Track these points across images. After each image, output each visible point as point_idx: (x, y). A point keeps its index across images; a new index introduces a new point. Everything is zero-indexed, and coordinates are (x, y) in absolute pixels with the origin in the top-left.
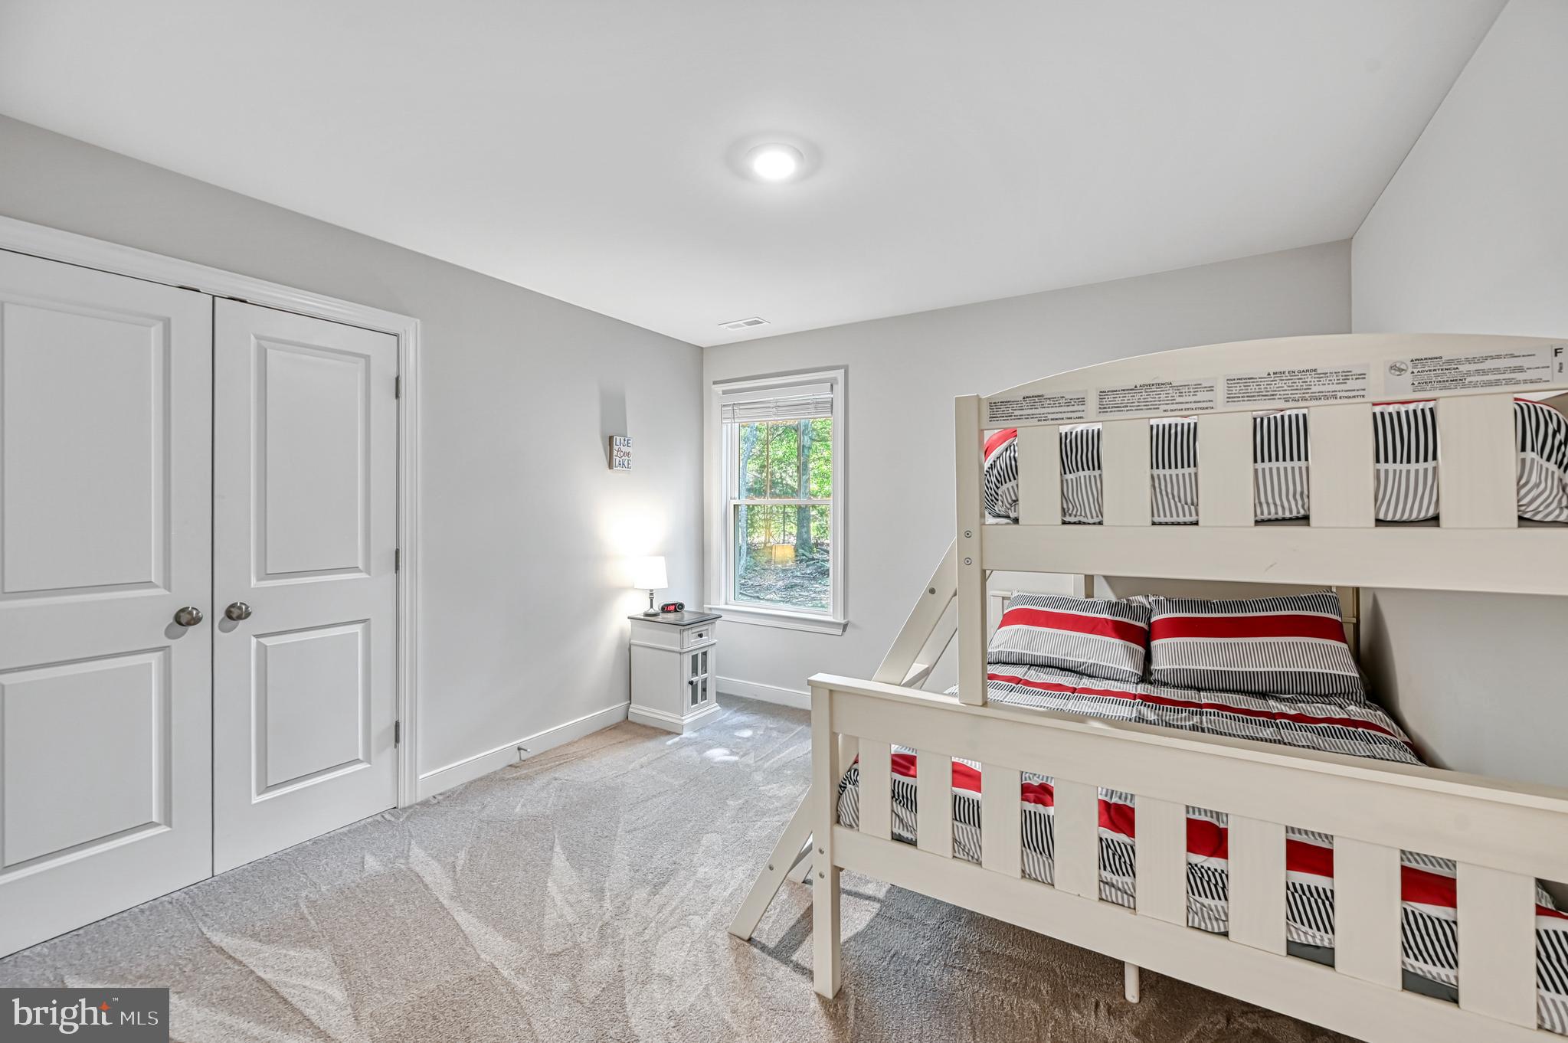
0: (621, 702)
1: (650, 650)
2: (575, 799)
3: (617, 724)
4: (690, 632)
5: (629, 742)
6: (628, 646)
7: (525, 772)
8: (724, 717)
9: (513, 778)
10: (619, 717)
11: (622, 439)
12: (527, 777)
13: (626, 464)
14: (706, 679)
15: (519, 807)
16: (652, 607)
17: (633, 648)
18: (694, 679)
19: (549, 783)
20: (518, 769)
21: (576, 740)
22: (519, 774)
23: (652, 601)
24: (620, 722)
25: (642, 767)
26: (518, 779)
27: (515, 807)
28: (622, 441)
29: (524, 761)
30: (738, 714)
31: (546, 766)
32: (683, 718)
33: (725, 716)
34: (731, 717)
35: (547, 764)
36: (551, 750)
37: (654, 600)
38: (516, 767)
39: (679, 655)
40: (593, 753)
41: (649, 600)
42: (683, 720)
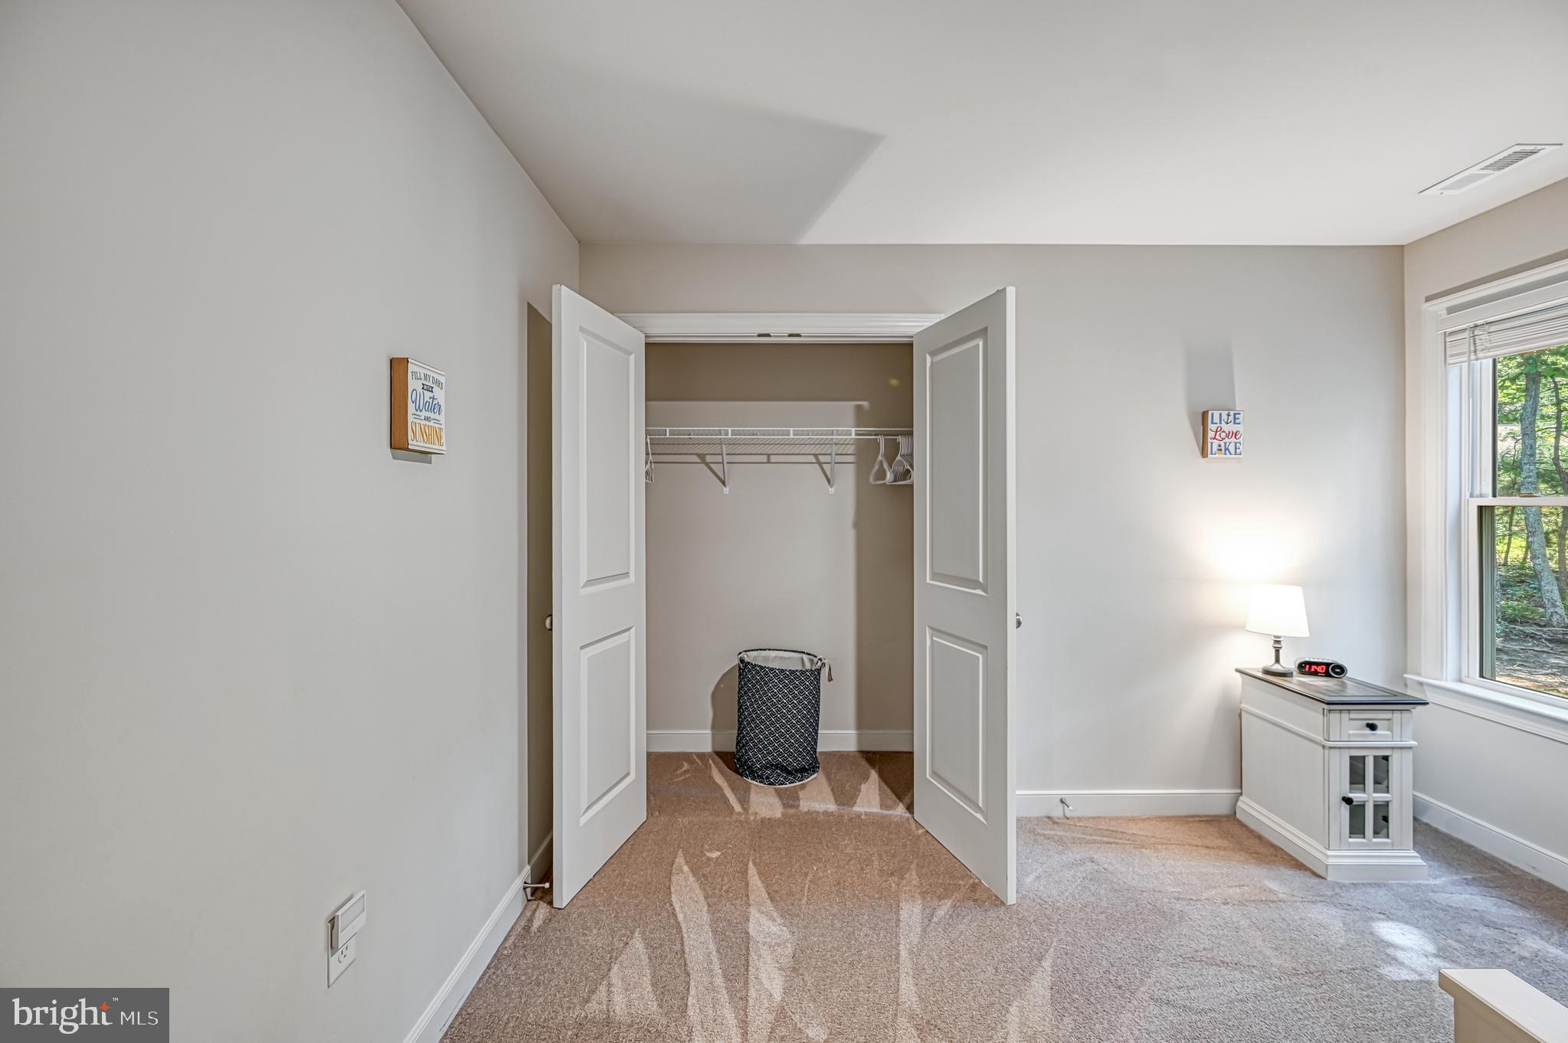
0: (1228, 788)
1: (1271, 726)
2: (1104, 904)
3: (1214, 816)
4: (1345, 716)
5: (1222, 853)
6: (1239, 712)
7: (1062, 833)
8: (1432, 882)
9: (1044, 835)
10: (1222, 809)
11: (1224, 414)
12: (1060, 841)
13: (1232, 448)
14: (1388, 802)
15: (1032, 877)
16: (1277, 660)
17: (1243, 713)
18: (1357, 796)
19: (1082, 862)
20: (1055, 826)
21: (1144, 817)
22: (1053, 833)
23: (1277, 651)
24: (1222, 816)
25: (1226, 903)
26: (1049, 839)
27: (1028, 876)
28: (1224, 417)
29: (1068, 818)
30: (1469, 889)
31: (1089, 837)
32: (1329, 853)
33: (1437, 882)
34: (1452, 889)
35: (1091, 835)
36: (1104, 818)
37: (1281, 651)
38: (1055, 823)
39: (1321, 748)
40: (1160, 847)
41: (1274, 650)
42: (1328, 856)
